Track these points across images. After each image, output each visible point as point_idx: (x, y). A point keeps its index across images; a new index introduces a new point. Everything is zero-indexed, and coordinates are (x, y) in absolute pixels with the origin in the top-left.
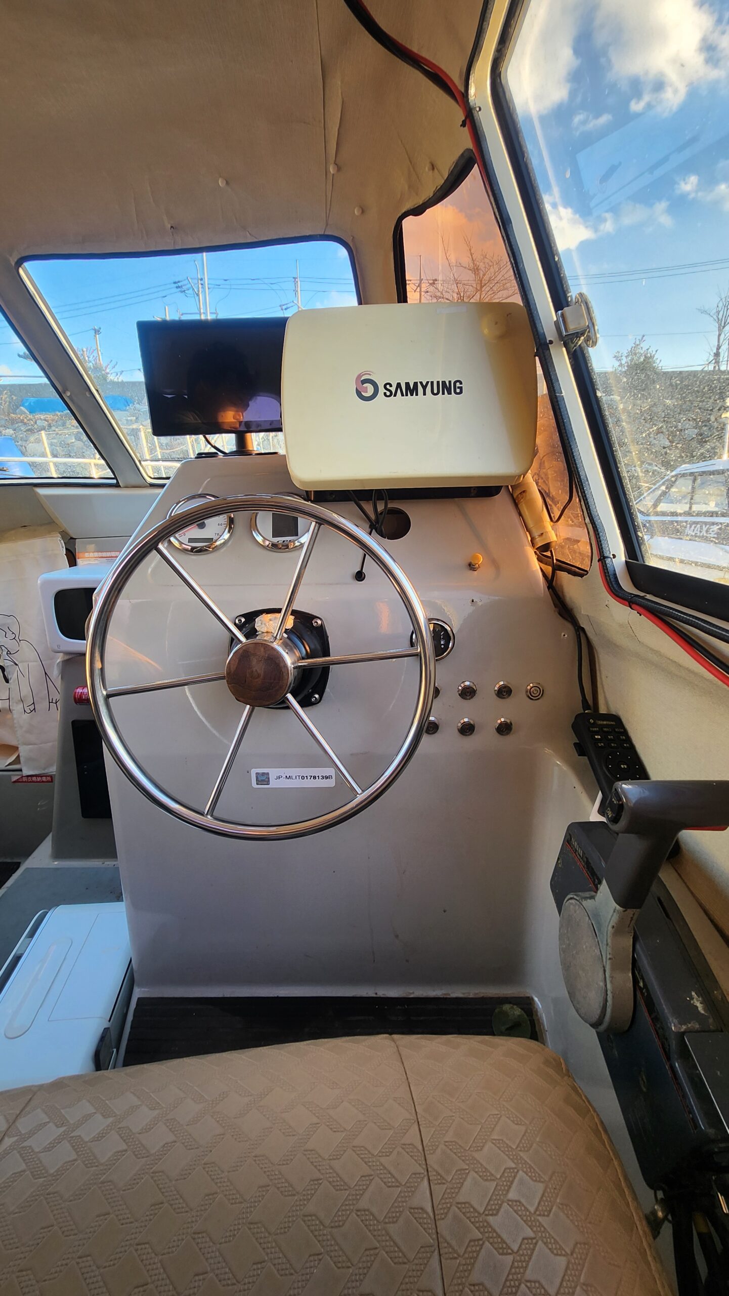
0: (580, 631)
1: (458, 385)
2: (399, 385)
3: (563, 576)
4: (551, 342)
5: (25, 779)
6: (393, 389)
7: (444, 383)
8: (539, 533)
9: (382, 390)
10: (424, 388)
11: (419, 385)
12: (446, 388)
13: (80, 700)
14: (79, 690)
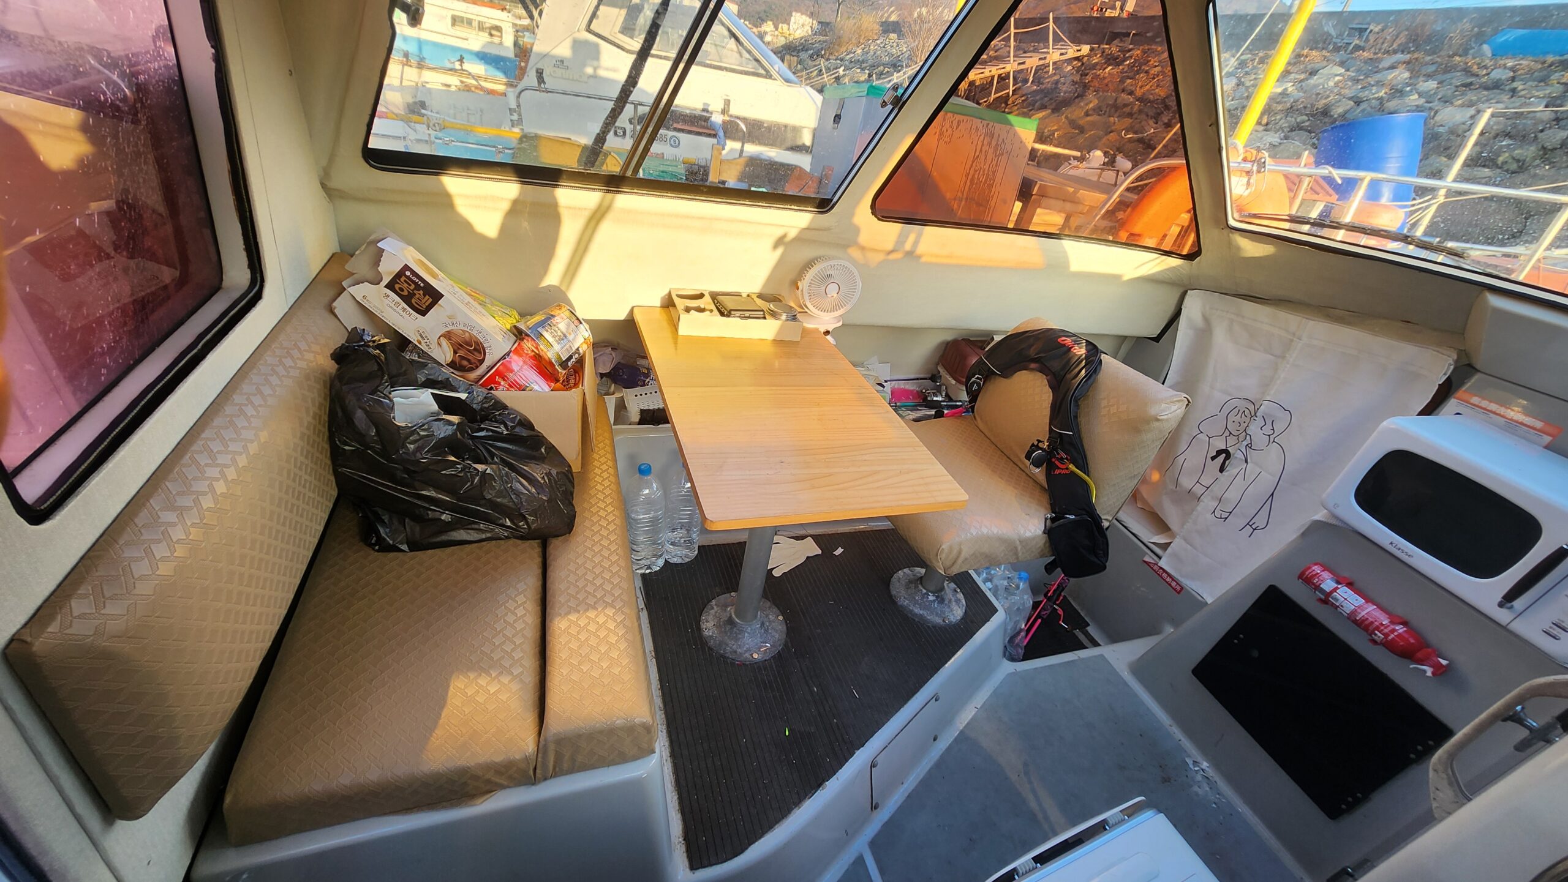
5: (1155, 568)
13: (1307, 579)
14: (1317, 569)
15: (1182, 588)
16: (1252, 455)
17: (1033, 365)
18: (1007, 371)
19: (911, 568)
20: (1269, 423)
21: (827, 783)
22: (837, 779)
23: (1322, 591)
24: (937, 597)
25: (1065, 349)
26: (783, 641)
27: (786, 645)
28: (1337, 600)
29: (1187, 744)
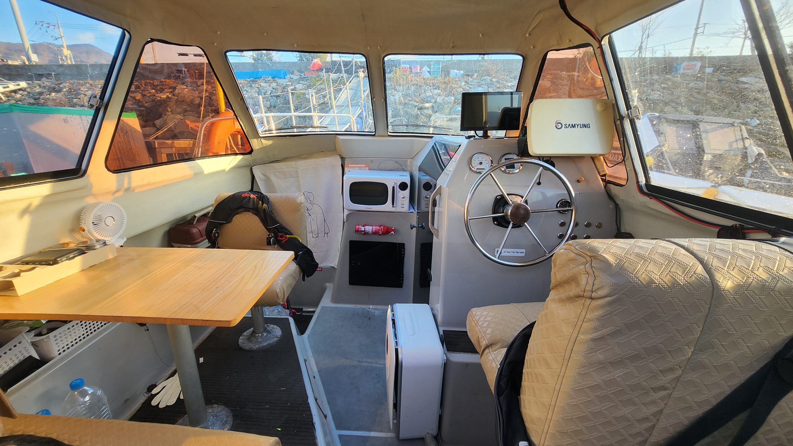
0: (617, 205)
1: (589, 125)
2: (569, 125)
3: (612, 186)
4: (624, 117)
6: (567, 126)
7: (584, 124)
8: (602, 170)
9: (564, 126)
10: (578, 126)
11: (576, 125)
12: (585, 126)
13: (358, 231)
14: (357, 227)
15: (322, 268)
16: (310, 212)
17: (240, 211)
18: (229, 220)
19: (242, 335)
20: (308, 199)
21: (314, 421)
22: (315, 415)
23: (363, 231)
24: (267, 332)
25: (248, 198)
26: (229, 410)
27: (232, 411)
28: (367, 231)
29: (363, 306)
